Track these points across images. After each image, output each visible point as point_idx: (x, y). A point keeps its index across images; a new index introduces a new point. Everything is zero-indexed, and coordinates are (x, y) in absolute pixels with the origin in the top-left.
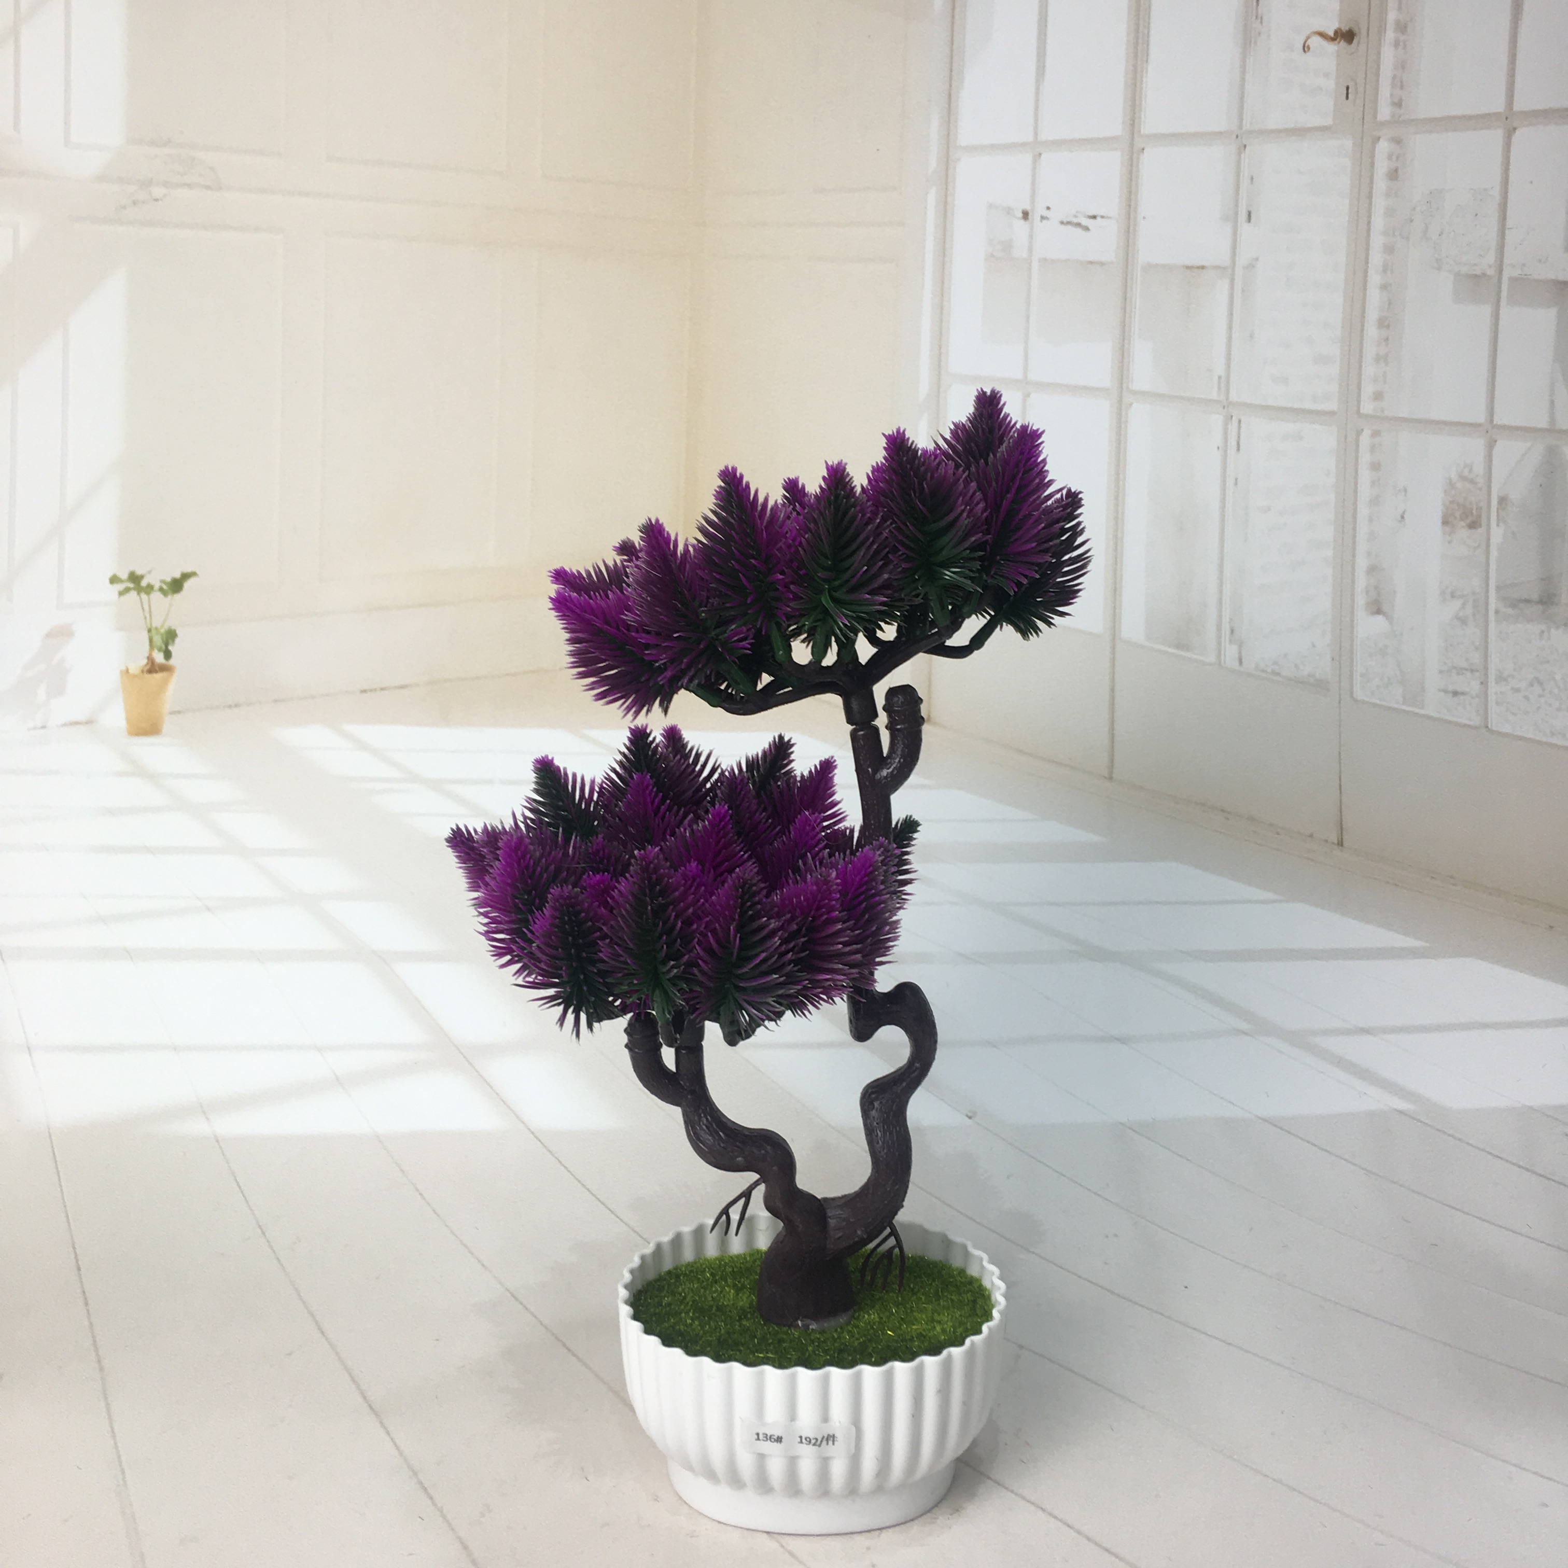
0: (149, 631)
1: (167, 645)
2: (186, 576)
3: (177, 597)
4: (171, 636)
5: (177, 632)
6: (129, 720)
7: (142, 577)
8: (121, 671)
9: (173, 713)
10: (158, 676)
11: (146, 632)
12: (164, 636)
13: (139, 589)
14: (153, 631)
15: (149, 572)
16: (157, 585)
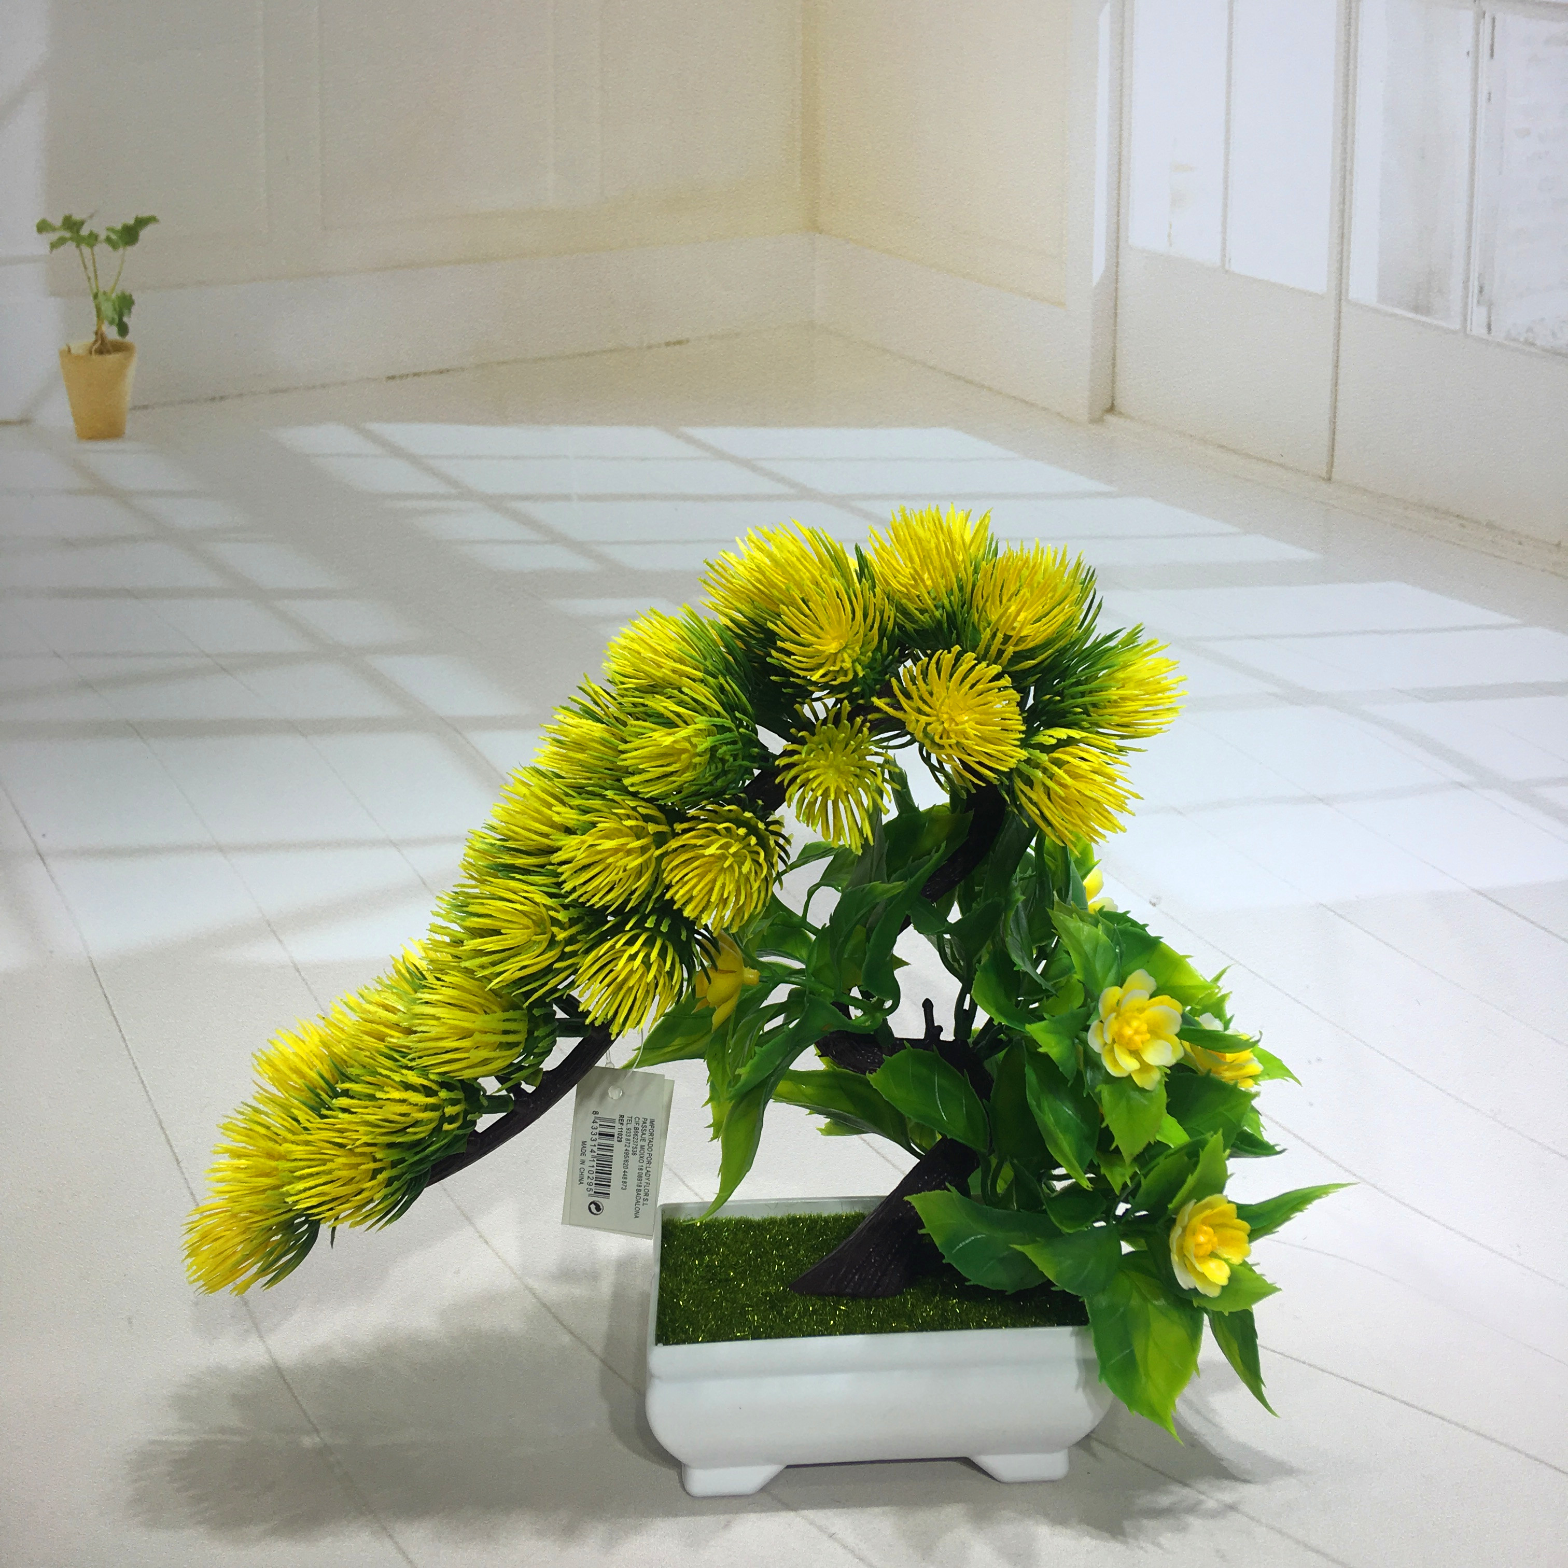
0: (96, 296)
1: (121, 316)
2: (142, 222)
3: (130, 249)
4: (125, 303)
5: (134, 297)
6: (77, 419)
7: (82, 223)
8: (61, 353)
9: (135, 408)
10: (112, 359)
11: (92, 298)
12: (117, 304)
13: (79, 241)
14: (101, 297)
15: (91, 216)
16: (103, 236)
